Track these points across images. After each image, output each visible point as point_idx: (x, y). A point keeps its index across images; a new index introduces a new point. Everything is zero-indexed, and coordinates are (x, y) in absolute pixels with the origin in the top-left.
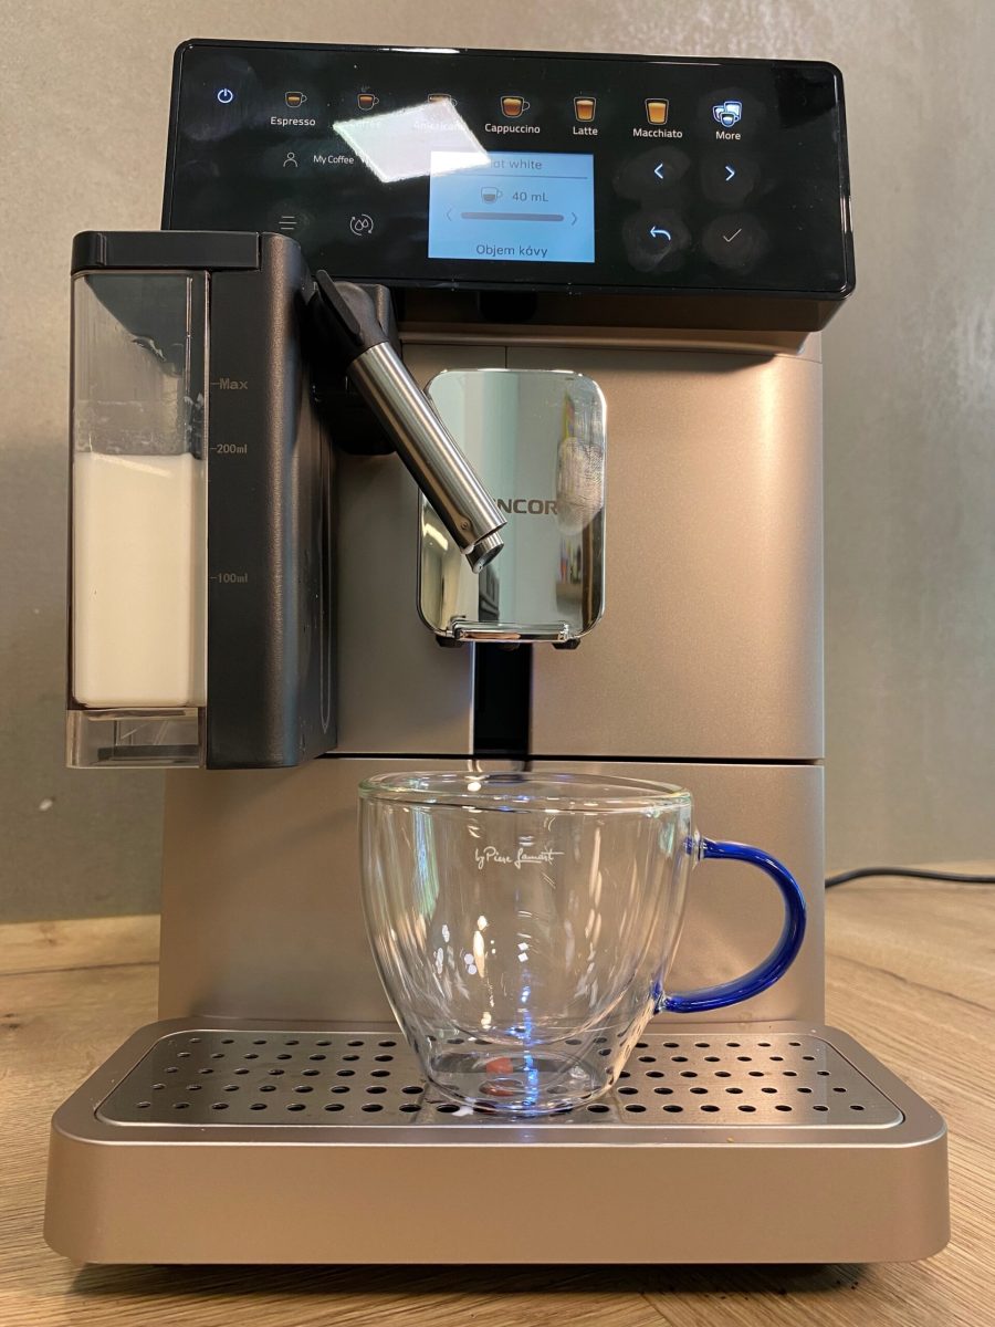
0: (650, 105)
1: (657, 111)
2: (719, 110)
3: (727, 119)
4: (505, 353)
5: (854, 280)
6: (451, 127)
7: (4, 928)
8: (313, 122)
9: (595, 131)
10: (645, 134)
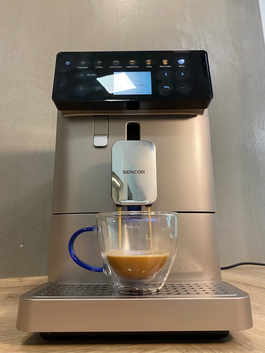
0: (164, 61)
1: (165, 62)
2: (179, 61)
3: (181, 63)
4: (133, 117)
5: (213, 95)
6: (118, 67)
7: (10, 279)
8: (87, 67)
9: (151, 67)
10: (163, 67)
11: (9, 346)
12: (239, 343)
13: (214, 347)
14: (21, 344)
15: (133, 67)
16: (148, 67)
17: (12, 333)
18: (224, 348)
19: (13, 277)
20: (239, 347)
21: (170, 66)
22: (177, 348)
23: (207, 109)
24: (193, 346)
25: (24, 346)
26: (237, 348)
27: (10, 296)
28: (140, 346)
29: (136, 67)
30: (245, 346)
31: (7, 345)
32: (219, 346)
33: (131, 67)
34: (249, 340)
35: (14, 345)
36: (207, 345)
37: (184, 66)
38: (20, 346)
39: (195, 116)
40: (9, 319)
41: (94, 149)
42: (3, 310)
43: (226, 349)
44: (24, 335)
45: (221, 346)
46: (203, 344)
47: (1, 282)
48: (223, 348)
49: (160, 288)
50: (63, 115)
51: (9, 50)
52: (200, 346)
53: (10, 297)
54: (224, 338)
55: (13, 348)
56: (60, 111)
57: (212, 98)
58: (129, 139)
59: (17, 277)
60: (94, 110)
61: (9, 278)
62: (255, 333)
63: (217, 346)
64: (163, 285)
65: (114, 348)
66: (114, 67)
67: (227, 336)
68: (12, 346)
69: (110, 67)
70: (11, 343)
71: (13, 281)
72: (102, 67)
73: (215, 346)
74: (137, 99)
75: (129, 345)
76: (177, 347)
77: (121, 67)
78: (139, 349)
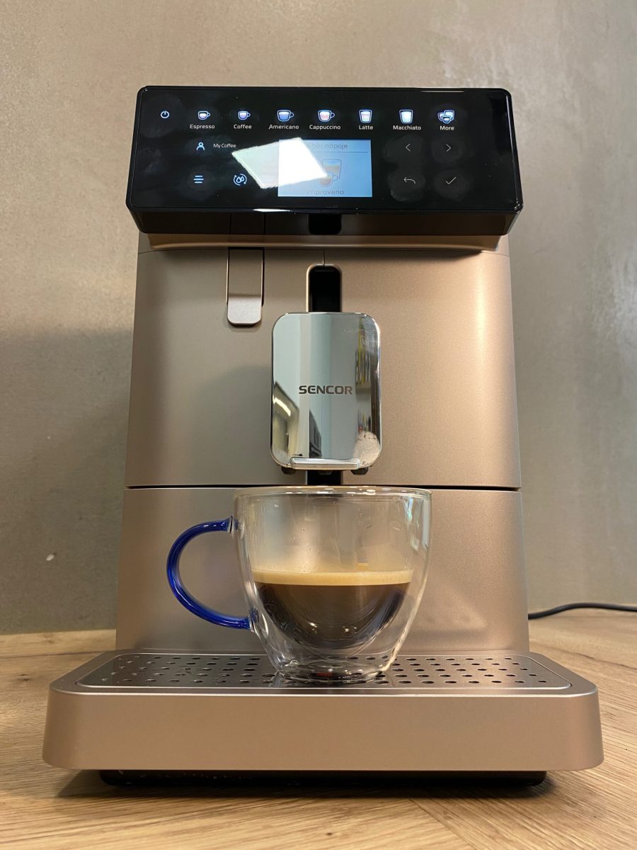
0: (402, 113)
1: (407, 116)
2: (441, 115)
3: (446, 119)
4: (324, 253)
5: (521, 202)
6: (291, 127)
7: (23, 635)
8: (213, 127)
9: (371, 128)
10: (400, 128)
11: (25, 800)
12: (569, 799)
13: (512, 808)
14: (53, 795)
15: (327, 128)
16: (364, 128)
17: (32, 769)
18: (534, 811)
19: (29, 631)
20: (569, 809)
21: (420, 128)
22: (423, 809)
23: (507, 235)
24: (462, 805)
25: (61, 800)
26: (565, 811)
27: (25, 677)
28: (336, 804)
29: (334, 127)
30: (584, 806)
31: (20, 798)
32: (522, 806)
33: (321, 128)
34: (592, 793)
35: (37, 798)
36: (493, 803)
37: (452, 128)
38: (52, 800)
39: (477, 252)
40: (23, 735)
41: (229, 330)
42: (9, 712)
43: (538, 813)
44: (61, 774)
45: (527, 806)
46: (484, 801)
47: (2, 642)
48: (532, 809)
49: (384, 669)
50: (152, 244)
51: (15, 75)
52: (479, 806)
53: (25, 679)
54: (533, 787)
55: (35, 804)
56: (146, 235)
57: (520, 208)
58: (314, 307)
59: (40, 632)
60: (230, 233)
61: (20, 633)
62: (608, 775)
63: (518, 806)
64: (392, 660)
65: (274, 808)
66: (280, 127)
67: (541, 782)
68: (33, 800)
69: (271, 127)
70: (29, 793)
71: (31, 642)
72: (250, 127)
73: (512, 805)
74: (336, 209)
75: (310, 801)
76: (424, 806)
77: (297, 127)
78: (333, 810)
